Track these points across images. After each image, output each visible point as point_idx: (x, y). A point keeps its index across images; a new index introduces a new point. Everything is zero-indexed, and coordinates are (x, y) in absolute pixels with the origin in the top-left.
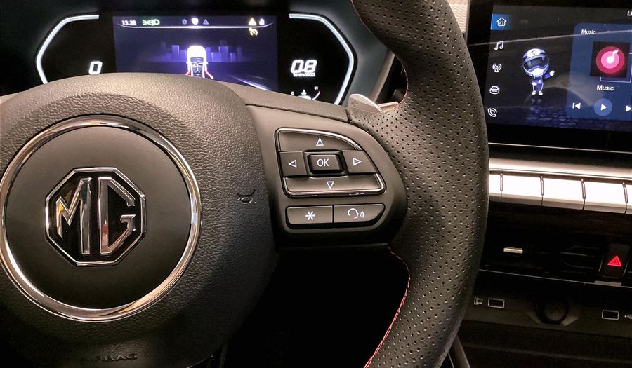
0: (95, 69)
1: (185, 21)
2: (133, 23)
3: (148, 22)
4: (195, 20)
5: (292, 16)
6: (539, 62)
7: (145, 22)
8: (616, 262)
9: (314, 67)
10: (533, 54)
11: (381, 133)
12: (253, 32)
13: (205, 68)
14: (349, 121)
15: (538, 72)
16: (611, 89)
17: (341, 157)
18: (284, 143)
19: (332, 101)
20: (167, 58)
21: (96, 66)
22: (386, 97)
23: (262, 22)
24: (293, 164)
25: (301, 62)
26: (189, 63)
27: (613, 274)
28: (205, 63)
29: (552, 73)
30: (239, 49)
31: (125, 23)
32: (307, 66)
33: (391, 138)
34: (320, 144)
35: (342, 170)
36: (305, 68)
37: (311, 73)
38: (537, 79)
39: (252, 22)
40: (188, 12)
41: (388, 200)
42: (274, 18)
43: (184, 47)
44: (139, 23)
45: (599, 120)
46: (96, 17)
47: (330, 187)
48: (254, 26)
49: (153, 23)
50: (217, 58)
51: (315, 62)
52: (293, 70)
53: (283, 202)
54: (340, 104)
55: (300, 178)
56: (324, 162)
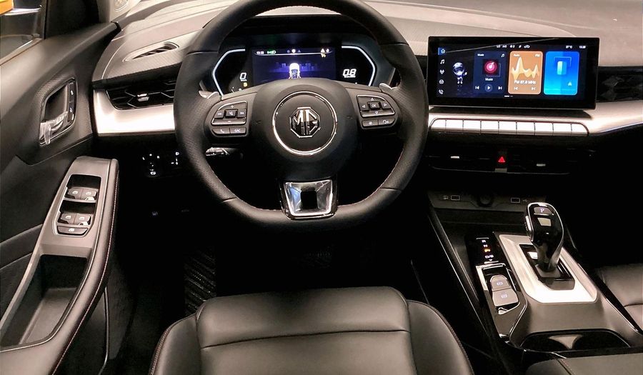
0: (243, 77)
1: (288, 51)
2: (263, 53)
3: (270, 52)
4: (294, 51)
5: (343, 47)
6: (460, 69)
7: (268, 52)
8: (502, 160)
9: (355, 73)
10: (458, 65)
11: (393, 96)
12: (323, 55)
13: (298, 75)
14: (382, 92)
15: (460, 73)
16: (492, 80)
17: (380, 104)
18: (360, 100)
19: (368, 85)
20: (280, 70)
21: (244, 75)
22: (393, 85)
23: (328, 51)
24: (364, 106)
25: (348, 70)
26: (290, 72)
27: (502, 166)
28: (299, 72)
29: (466, 74)
30: (316, 65)
31: (258, 53)
32: (351, 72)
33: (397, 97)
34: (372, 100)
35: (380, 108)
36: (351, 73)
37: (353, 76)
38: (459, 76)
39: (323, 51)
40: (290, 47)
41: (396, 117)
42: (334, 49)
43: (288, 64)
44: (266, 53)
45: (487, 93)
46: (244, 50)
47: (377, 114)
48: (323, 53)
49: (273, 53)
50: (305, 69)
51: (355, 70)
52: (344, 75)
53: (361, 119)
54: (372, 85)
55: (367, 111)
56: (374, 106)
